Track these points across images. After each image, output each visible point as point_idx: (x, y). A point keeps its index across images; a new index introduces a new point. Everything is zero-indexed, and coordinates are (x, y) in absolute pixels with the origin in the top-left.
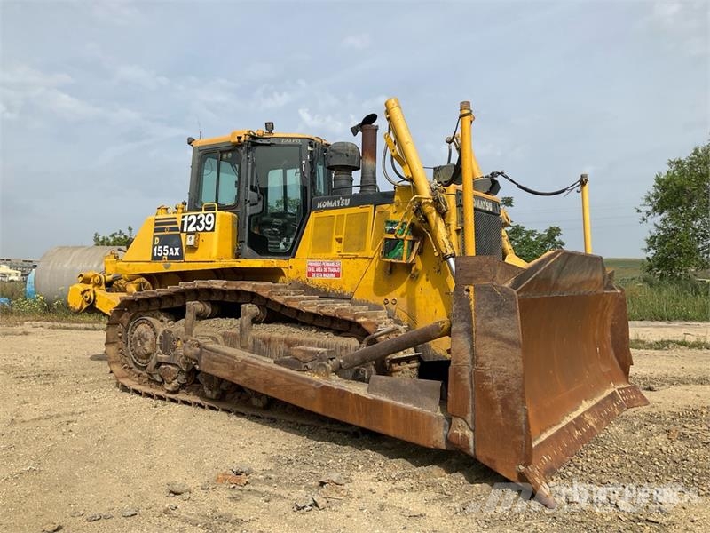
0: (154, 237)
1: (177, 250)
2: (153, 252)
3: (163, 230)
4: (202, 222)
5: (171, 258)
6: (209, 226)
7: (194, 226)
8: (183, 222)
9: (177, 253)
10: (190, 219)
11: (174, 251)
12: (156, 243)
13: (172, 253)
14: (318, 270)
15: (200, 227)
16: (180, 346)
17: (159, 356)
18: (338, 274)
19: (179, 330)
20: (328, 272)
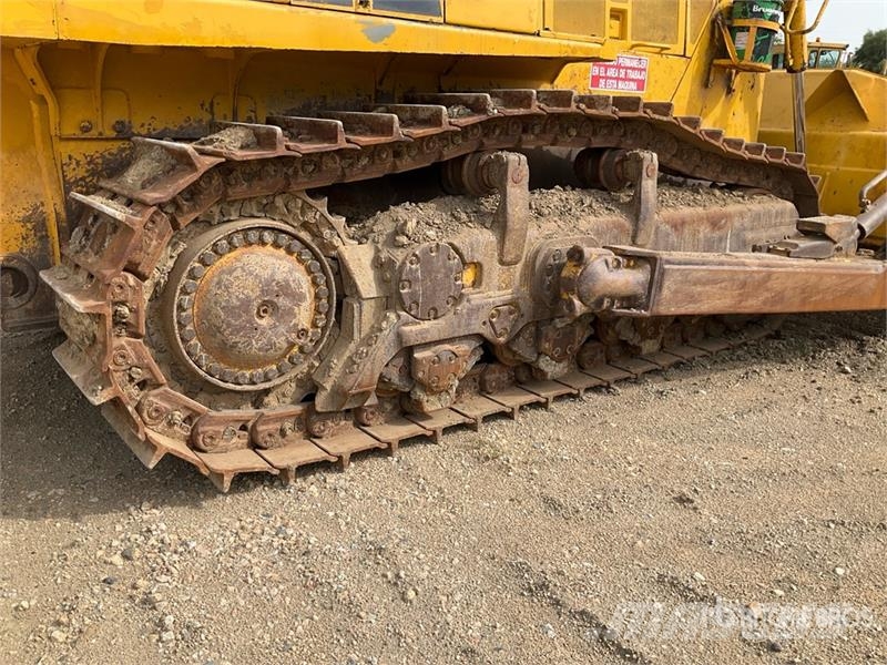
14: (610, 73)
16: (476, 283)
17: (406, 329)
18: (641, 85)
19: (477, 239)
20: (626, 79)
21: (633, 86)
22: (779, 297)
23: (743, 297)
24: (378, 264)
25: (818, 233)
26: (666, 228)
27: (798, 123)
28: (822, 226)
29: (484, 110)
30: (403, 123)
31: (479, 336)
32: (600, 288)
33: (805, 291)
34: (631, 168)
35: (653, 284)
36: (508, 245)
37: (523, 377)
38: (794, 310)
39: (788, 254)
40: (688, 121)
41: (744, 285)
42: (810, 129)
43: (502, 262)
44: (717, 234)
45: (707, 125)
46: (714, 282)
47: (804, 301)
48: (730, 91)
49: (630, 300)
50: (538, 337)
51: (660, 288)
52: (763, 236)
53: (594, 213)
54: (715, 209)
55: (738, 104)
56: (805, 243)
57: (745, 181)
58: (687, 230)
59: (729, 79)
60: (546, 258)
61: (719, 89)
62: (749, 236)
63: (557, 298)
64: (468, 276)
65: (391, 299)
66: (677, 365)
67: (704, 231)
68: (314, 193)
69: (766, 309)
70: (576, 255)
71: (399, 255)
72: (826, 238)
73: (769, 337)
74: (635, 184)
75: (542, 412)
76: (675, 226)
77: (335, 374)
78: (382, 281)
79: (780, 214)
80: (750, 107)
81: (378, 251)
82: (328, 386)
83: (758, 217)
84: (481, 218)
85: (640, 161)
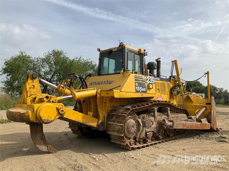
0: (135, 83)
1: (145, 89)
2: (136, 89)
3: (139, 80)
4: (151, 80)
5: (143, 92)
6: (153, 82)
7: (149, 81)
8: (145, 79)
9: (145, 90)
10: (147, 78)
11: (144, 90)
12: (136, 85)
13: (143, 90)
14: (159, 97)
15: (151, 82)
16: (152, 124)
17: (146, 130)
18: (163, 98)
19: (152, 118)
20: (161, 98)
21: (162, 98)
22: (188, 127)
23: (184, 127)
24: (142, 121)
25: (191, 118)
26: (171, 118)
27: (184, 103)
28: (191, 117)
29: (152, 103)
30: (146, 104)
31: (153, 131)
32: (167, 125)
33: (191, 126)
34: (166, 109)
35: (173, 124)
36: (156, 119)
37: (156, 139)
38: (190, 129)
39: (188, 121)
40: (172, 103)
41: (183, 125)
42: (185, 104)
43: (155, 121)
44: (177, 119)
45: (172, 102)
46: (180, 124)
47: (191, 128)
48: (173, 99)
49: (170, 126)
50: (159, 132)
51: (174, 125)
52: (183, 119)
53: (163, 115)
54: (176, 115)
55: (175, 100)
56: (189, 120)
57: (179, 112)
58: (174, 118)
59: (173, 97)
60: (160, 121)
61: (172, 98)
62: (181, 119)
63: (162, 126)
64: (151, 123)
65: (144, 126)
66: (175, 138)
67: (176, 118)
68: (135, 113)
69: (187, 129)
70: (164, 120)
71: (145, 120)
72: (192, 119)
73: (186, 135)
74: (167, 112)
75: (160, 144)
76: (172, 118)
77: (139, 135)
78: (143, 124)
79: (185, 116)
80: (176, 101)
81: (141, 120)
82: (138, 137)
83: (182, 116)
84: (152, 116)
85: (168, 109)
